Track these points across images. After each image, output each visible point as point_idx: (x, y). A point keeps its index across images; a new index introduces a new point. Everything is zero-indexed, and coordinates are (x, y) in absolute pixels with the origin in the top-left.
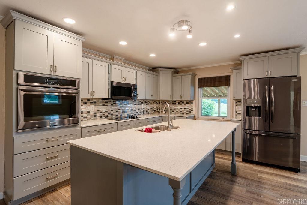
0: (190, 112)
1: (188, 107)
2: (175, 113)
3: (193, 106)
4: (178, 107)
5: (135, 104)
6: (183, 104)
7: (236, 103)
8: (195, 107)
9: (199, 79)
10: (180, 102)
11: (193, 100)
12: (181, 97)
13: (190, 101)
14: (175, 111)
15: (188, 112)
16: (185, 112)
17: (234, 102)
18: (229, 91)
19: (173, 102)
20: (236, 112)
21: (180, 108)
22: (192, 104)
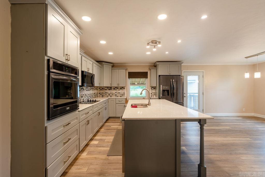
0: (123, 95)
1: (121, 91)
2: (111, 96)
3: (125, 91)
4: (114, 92)
5: (87, 90)
6: (117, 90)
7: (151, 88)
8: (126, 91)
9: (129, 73)
10: (115, 88)
11: (125, 87)
12: (118, 84)
13: (123, 87)
14: (111, 95)
15: (121, 95)
16: (119, 95)
17: (150, 88)
18: (147, 81)
19: (110, 88)
20: (151, 94)
21: (115, 93)
22: (124, 90)
